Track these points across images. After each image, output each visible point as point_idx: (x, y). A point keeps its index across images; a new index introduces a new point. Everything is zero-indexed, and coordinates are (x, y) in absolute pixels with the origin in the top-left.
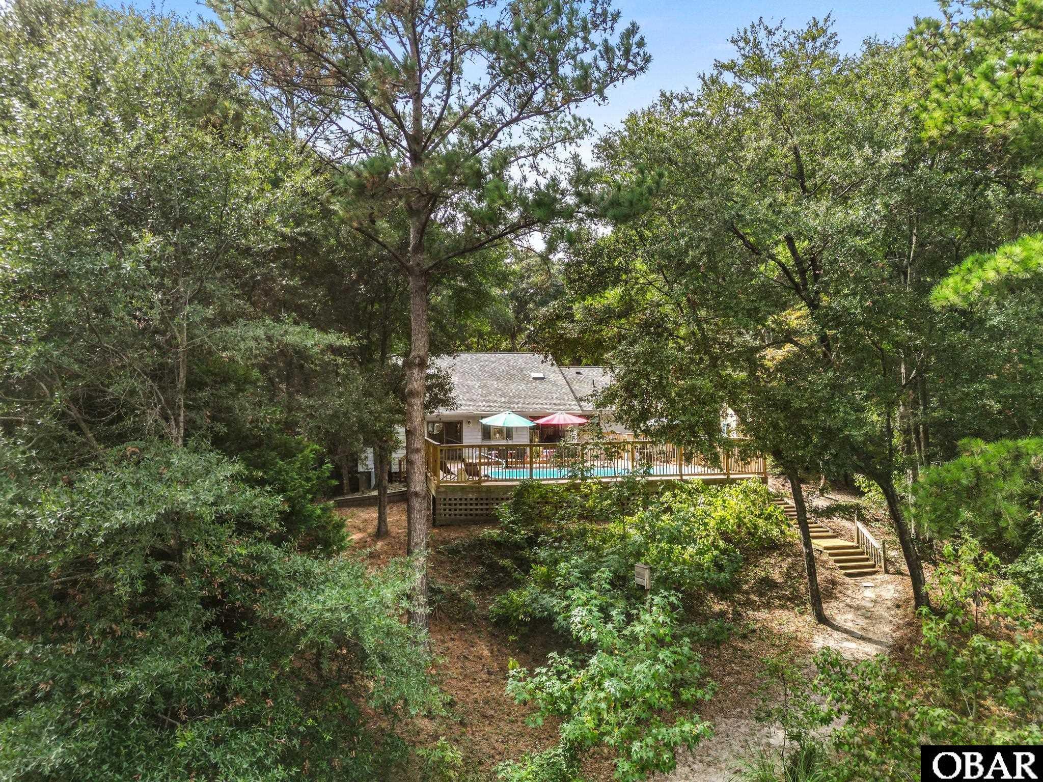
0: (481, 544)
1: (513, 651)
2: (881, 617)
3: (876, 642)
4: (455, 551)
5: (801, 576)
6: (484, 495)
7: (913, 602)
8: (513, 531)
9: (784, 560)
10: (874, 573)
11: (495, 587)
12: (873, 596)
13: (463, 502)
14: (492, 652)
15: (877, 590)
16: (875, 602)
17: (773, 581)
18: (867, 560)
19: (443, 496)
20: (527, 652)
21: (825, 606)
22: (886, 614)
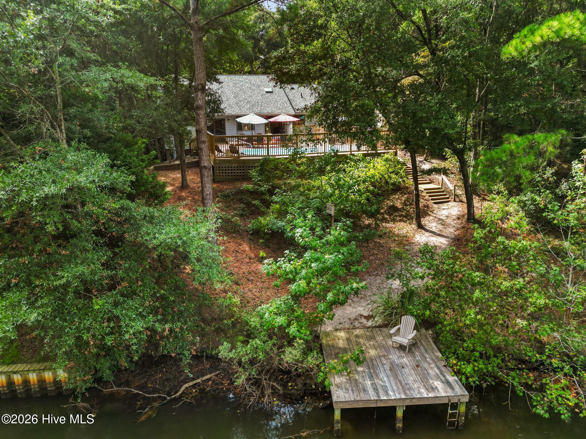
0: (242, 192)
1: (262, 247)
2: (450, 224)
3: (446, 237)
4: (227, 196)
5: (411, 204)
6: (241, 165)
7: (466, 217)
8: (259, 185)
9: (403, 196)
10: (448, 202)
11: (250, 215)
12: (447, 214)
13: (230, 169)
14: (250, 248)
15: (449, 210)
16: (447, 217)
17: (396, 207)
18: (446, 195)
19: (218, 165)
20: (269, 248)
21: (422, 219)
22: (452, 223)
